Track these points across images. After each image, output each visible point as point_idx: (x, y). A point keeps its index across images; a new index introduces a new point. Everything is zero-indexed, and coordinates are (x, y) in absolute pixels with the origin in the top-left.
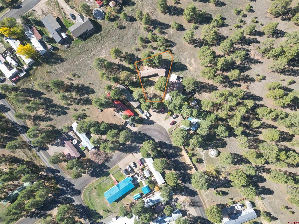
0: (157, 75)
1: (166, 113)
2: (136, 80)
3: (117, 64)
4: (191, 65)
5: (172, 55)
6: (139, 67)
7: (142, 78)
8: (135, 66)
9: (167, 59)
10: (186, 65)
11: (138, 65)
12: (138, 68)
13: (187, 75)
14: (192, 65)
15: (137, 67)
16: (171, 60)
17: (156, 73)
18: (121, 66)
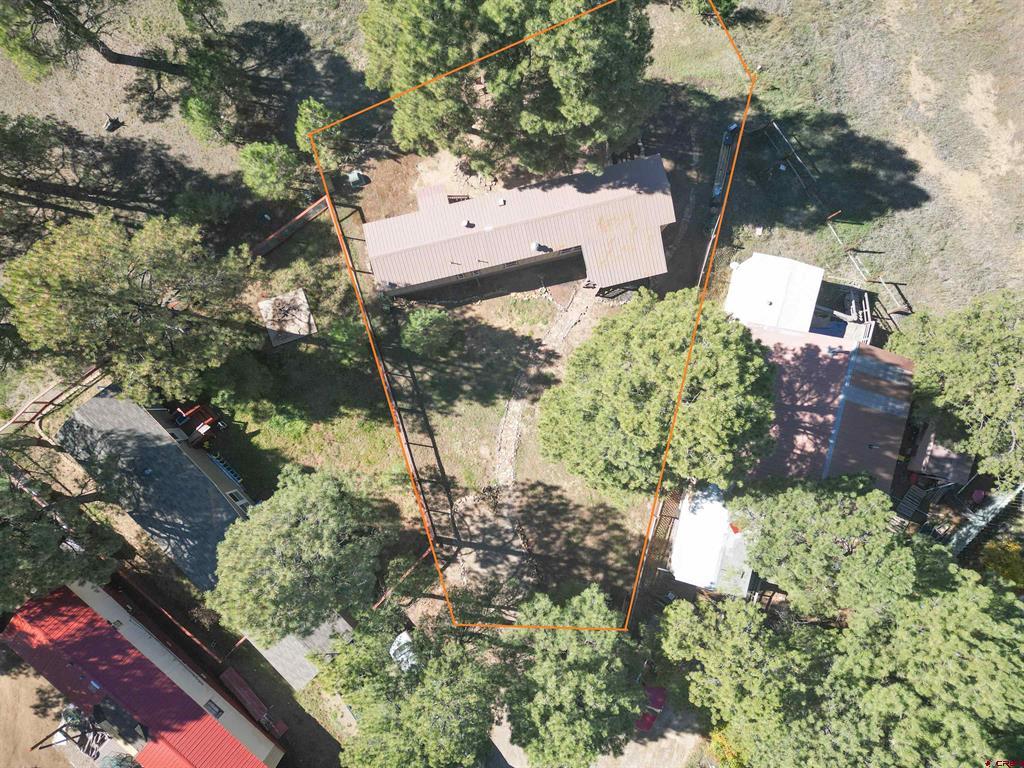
0: (564, 267)
1: (679, 729)
2: (325, 321)
3: (99, 145)
4: (959, 142)
5: (739, 30)
6: (353, 176)
7: (393, 303)
8: (308, 158)
9: (674, 86)
10: (901, 151)
11: (342, 148)
12: (344, 192)
13: (917, 265)
14: (979, 141)
15: (337, 181)
16: (721, 93)
17: (559, 244)
18: (145, 169)
